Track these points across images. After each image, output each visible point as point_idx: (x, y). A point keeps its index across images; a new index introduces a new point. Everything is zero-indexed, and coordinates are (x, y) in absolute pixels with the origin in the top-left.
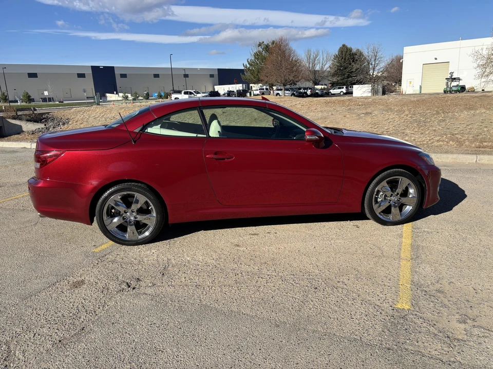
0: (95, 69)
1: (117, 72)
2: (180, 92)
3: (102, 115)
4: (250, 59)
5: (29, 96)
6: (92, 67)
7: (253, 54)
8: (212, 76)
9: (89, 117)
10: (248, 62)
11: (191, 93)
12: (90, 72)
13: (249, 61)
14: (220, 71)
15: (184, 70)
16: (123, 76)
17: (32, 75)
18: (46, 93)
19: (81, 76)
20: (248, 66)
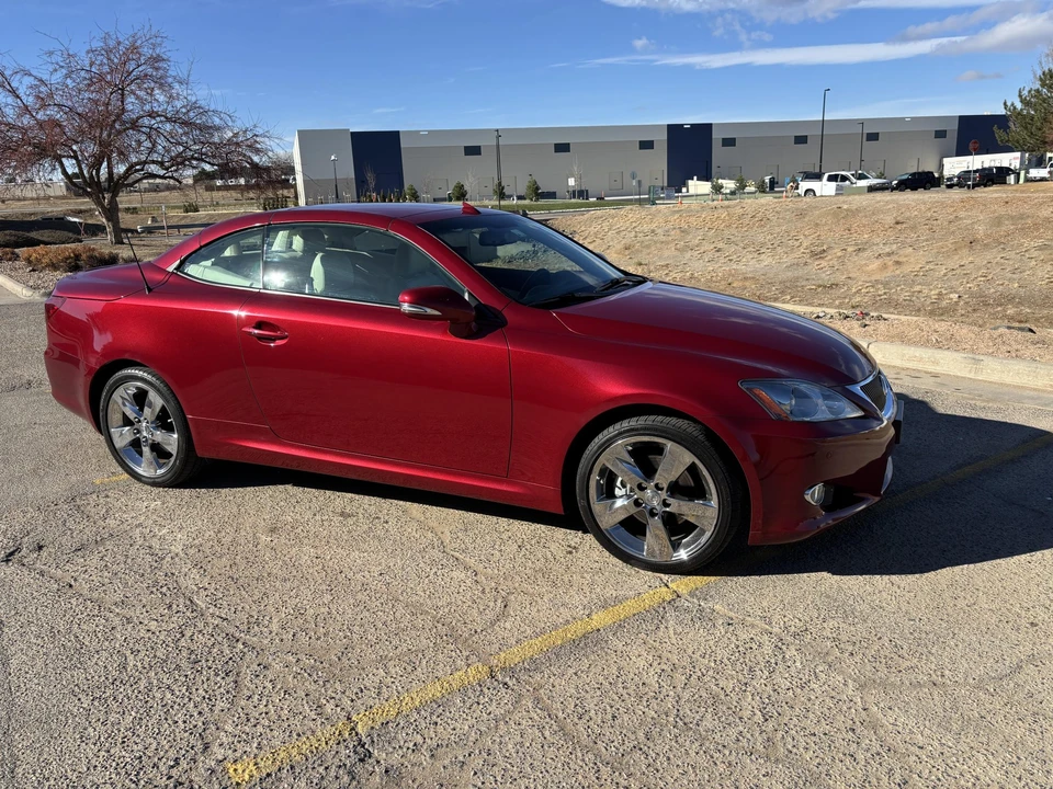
0: (674, 130)
1: (717, 136)
2: (818, 177)
3: (634, 225)
4: (1027, 89)
5: (538, 188)
6: (670, 127)
7: (1039, 73)
8: (940, 134)
9: (610, 229)
10: (1020, 96)
11: (844, 178)
12: (664, 136)
13: (1025, 93)
14: (965, 121)
15: (862, 123)
16: (729, 142)
17: (562, 148)
18: (572, 182)
19: (646, 145)
20: (1019, 106)
